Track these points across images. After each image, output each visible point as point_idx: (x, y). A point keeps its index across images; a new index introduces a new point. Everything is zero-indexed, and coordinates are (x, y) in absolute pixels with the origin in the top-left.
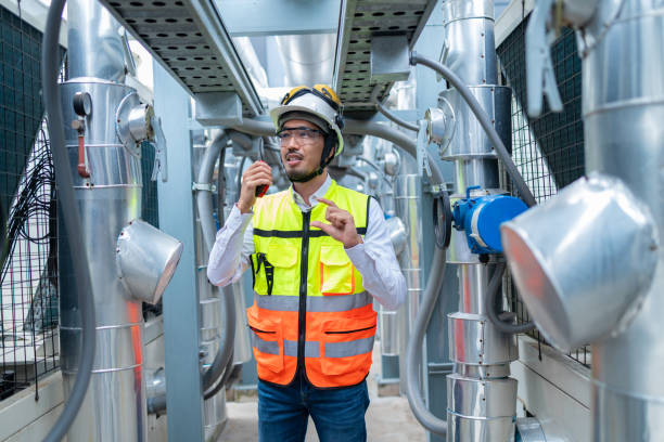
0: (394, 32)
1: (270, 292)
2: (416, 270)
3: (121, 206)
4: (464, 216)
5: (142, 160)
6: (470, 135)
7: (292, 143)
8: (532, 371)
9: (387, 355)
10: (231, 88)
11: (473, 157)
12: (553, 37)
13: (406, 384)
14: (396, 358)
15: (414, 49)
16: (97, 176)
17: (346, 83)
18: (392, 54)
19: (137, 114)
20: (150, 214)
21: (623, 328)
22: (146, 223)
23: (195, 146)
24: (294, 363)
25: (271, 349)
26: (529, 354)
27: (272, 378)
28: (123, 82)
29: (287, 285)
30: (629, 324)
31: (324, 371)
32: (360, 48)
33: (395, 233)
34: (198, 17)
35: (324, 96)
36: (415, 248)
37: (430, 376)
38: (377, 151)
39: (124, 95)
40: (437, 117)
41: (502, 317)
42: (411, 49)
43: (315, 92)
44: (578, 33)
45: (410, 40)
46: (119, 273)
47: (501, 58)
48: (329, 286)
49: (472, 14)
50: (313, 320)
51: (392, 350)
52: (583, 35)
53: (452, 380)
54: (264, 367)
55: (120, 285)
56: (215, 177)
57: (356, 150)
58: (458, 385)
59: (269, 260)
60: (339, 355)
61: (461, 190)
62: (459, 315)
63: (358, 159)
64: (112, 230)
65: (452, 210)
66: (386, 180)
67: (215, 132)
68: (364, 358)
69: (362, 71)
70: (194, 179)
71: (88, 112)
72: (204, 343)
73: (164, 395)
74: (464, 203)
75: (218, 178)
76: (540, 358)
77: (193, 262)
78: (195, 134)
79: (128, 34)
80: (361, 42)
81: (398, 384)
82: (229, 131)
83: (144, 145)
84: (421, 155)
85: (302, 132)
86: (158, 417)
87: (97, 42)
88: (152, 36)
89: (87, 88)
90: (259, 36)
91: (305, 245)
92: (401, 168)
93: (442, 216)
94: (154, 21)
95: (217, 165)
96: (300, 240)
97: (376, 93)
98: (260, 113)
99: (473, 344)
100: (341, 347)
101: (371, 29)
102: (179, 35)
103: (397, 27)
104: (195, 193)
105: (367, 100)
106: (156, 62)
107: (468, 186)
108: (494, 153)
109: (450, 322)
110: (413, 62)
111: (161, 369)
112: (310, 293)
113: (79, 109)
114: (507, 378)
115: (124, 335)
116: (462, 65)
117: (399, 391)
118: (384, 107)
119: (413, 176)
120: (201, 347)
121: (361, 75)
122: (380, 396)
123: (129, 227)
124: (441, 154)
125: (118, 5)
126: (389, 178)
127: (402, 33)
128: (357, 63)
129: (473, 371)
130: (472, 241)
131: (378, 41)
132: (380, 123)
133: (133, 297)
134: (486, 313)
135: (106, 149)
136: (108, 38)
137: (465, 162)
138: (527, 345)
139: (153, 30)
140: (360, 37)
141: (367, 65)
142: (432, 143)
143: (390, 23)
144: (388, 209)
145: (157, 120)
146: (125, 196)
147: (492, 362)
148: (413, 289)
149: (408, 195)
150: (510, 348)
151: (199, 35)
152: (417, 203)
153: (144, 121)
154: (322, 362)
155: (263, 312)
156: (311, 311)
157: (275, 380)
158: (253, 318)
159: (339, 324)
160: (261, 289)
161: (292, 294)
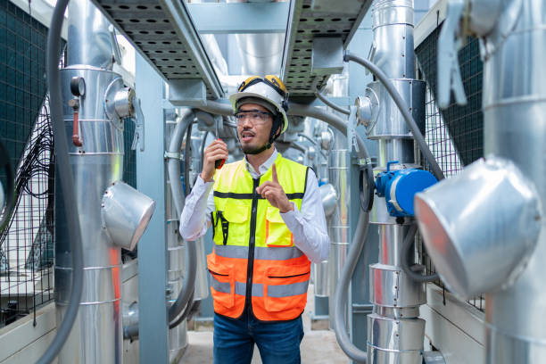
0: (332, 34)
1: (225, 242)
2: (345, 227)
3: (106, 170)
4: (384, 186)
5: (124, 133)
6: (392, 119)
7: (246, 123)
8: (437, 313)
9: (319, 296)
10: (197, 76)
11: (392, 138)
12: (460, 44)
13: (334, 320)
14: (327, 298)
15: (348, 49)
16: (88, 145)
17: (292, 74)
18: (329, 52)
19: (121, 96)
20: (130, 177)
21: (511, 282)
22: (126, 184)
23: (167, 122)
24: (243, 300)
25: (224, 289)
26: (434, 299)
27: (225, 312)
28: (111, 69)
29: (239, 237)
30: (516, 279)
31: (267, 308)
32: (304, 47)
33: (328, 197)
34: (173, 18)
35: (273, 85)
36: (344, 210)
37: (354, 314)
38: (315, 129)
39: (111, 80)
40: (365, 103)
41: (413, 268)
42: (345, 48)
43: (266, 82)
44: (481, 41)
45: (344, 41)
46: (104, 224)
47: (418, 57)
48: (272, 240)
49: (395, 20)
50: (259, 266)
51: (324, 292)
52: (485, 43)
53: (371, 319)
54: (220, 303)
55: (104, 234)
56: (183, 147)
57: (299, 128)
58: (376, 324)
59: (225, 217)
60: (279, 295)
61: (382, 164)
62: (379, 266)
63: (299, 135)
64: (99, 189)
65: (375, 180)
66: (322, 153)
67: (184, 111)
68: (301, 298)
69: (304, 65)
70: (166, 149)
71: (82, 93)
72: (170, 283)
73: (137, 324)
74: (384, 175)
75: (186, 148)
76: (444, 303)
77: (163, 216)
78: (168, 112)
79: (116, 30)
80: (305, 42)
81: (327, 320)
82: (195, 111)
83: (127, 121)
84: (351, 134)
85: (255, 114)
86: (131, 341)
87: (91, 36)
88: (136, 33)
89: (82, 74)
90: (222, 34)
91: (255, 205)
92: (334, 144)
93: (367, 185)
94: (138, 21)
95: (185, 138)
96: (251, 201)
97: (316, 83)
98: (221, 96)
99: (389, 290)
100: (280, 289)
101: (313, 31)
102: (157, 32)
103: (334, 31)
104: (166, 160)
105: (308, 88)
106: (138, 54)
107: (389, 161)
108: (410, 134)
109: (371, 271)
110: (347, 59)
111: (135, 302)
112: (257, 245)
113: (75, 91)
114: (416, 318)
115: (106, 275)
116: (387, 62)
117: (329, 326)
118: (322, 94)
119: (344, 151)
120: (168, 286)
121: (304, 68)
122: (312, 329)
123: (112, 187)
124: (367, 134)
125: (109, 7)
126: (325, 152)
127: (338, 35)
128: (301, 58)
129: (388, 312)
130: (390, 206)
131: (319, 41)
132: (318, 107)
133: (114, 244)
134: (401, 265)
135: (96, 124)
136: (100, 33)
137: (386, 141)
138: (434, 291)
139: (136, 28)
140: (304, 38)
141: (309, 60)
142: (360, 125)
143: (329, 27)
144: (323, 177)
145: (137, 100)
146: (110, 161)
147: (405, 305)
148: (342, 243)
149: (340, 166)
150: (419, 294)
151: (174, 33)
152: (347, 173)
153: (127, 101)
154: (265, 300)
155: (219, 259)
156: (258, 259)
157: (227, 314)
158: (212, 263)
159: (279, 270)
160: (219, 240)
161: (243, 245)
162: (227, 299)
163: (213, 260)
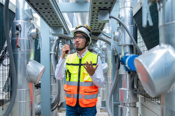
0: (105, 9)
1: (70, 80)
2: (111, 77)
3: (29, 56)
4: (124, 61)
5: (35, 43)
6: (126, 39)
7: (77, 40)
8: (142, 105)
9: (102, 100)
10: (60, 25)
11: (126, 45)
13: (107, 109)
14: (105, 101)
16: (22, 47)
17: (92, 25)
18: (104, 15)
19: (34, 31)
20: (38, 58)
21: (171, 90)
22: (35, 61)
23: (51, 42)
24: (76, 100)
25: (69, 96)
26: (142, 100)
27: (70, 104)
28: (30, 22)
29: (74, 78)
30: (173, 88)
31: (84, 103)
32: (96, 14)
33: (105, 67)
34: (50, 3)
36: (110, 71)
37: (114, 106)
38: (101, 45)
39: (30, 25)
40: (117, 34)
41: (134, 89)
42: (110, 14)
43: (84, 27)
45: (109, 12)
46: (27, 74)
48: (86, 79)
49: (127, 6)
50: (81, 88)
51: (104, 99)
52: (159, 4)
53: (120, 107)
54: (68, 101)
55: (27, 77)
56: (56, 51)
57: (95, 44)
58: (121, 109)
59: (70, 71)
60: (88, 99)
61: (123, 54)
62: (122, 89)
63: (95, 47)
64: (26, 62)
65: (121, 59)
67: (57, 38)
68: (95, 99)
69: (96, 21)
70: (50, 51)
71: (20, 30)
72: (52, 96)
73: (40, 110)
74: (124, 57)
76: (145, 101)
77: (50, 73)
78: (51, 39)
79: (32, 8)
80: (96, 12)
81: (105, 109)
82: (60, 38)
83: (36, 39)
84: (112, 44)
85: (80, 37)
86: (39, 115)
87: (23, 11)
88: (38, 9)
89: (20, 23)
91: (80, 68)
92: (107, 49)
93: (118, 61)
94: (38, 4)
95: (57, 47)
96: (79, 66)
97: (100, 28)
98: (69, 33)
99: (126, 97)
100: (89, 96)
101: (99, 8)
102: (45, 9)
103: (106, 8)
104: (51, 54)
105: (98, 30)
106: (41, 19)
107: (125, 52)
108: (132, 44)
109: (119, 90)
110: (110, 17)
111: (40, 103)
112: (81, 81)
113: (17, 29)
114: (135, 107)
115: (28, 92)
116: (123, 20)
117: (106, 111)
118: (102, 32)
119: (110, 51)
120: (51, 97)
121: (96, 22)
122: (101, 112)
123: (30, 62)
124: (118, 44)
125: (32, 4)
126: (104, 52)
127: (107, 9)
128: (95, 18)
129: (126, 104)
130: (126, 68)
131: (101, 11)
132: (102, 36)
133: (31, 81)
134: (130, 88)
135: (25, 40)
136: (27, 10)
137: (124, 46)
138: (141, 97)
139: (38, 7)
140: (95, 10)
141: (97, 19)
142: (115, 41)
143: (104, 6)
144: (103, 61)
145: (39, 32)
146: (30, 53)
147: (131, 102)
148: (110, 82)
149: (109, 56)
150: (136, 98)
151: (51, 9)
152: (111, 59)
153: (36, 33)
154: (83, 100)
155: (68, 86)
156: (81, 86)
157: (71, 105)
158: (65, 87)
159: (88, 90)
160: (68, 80)
161: (76, 81)
162: (70, 100)
163: (66, 86)
